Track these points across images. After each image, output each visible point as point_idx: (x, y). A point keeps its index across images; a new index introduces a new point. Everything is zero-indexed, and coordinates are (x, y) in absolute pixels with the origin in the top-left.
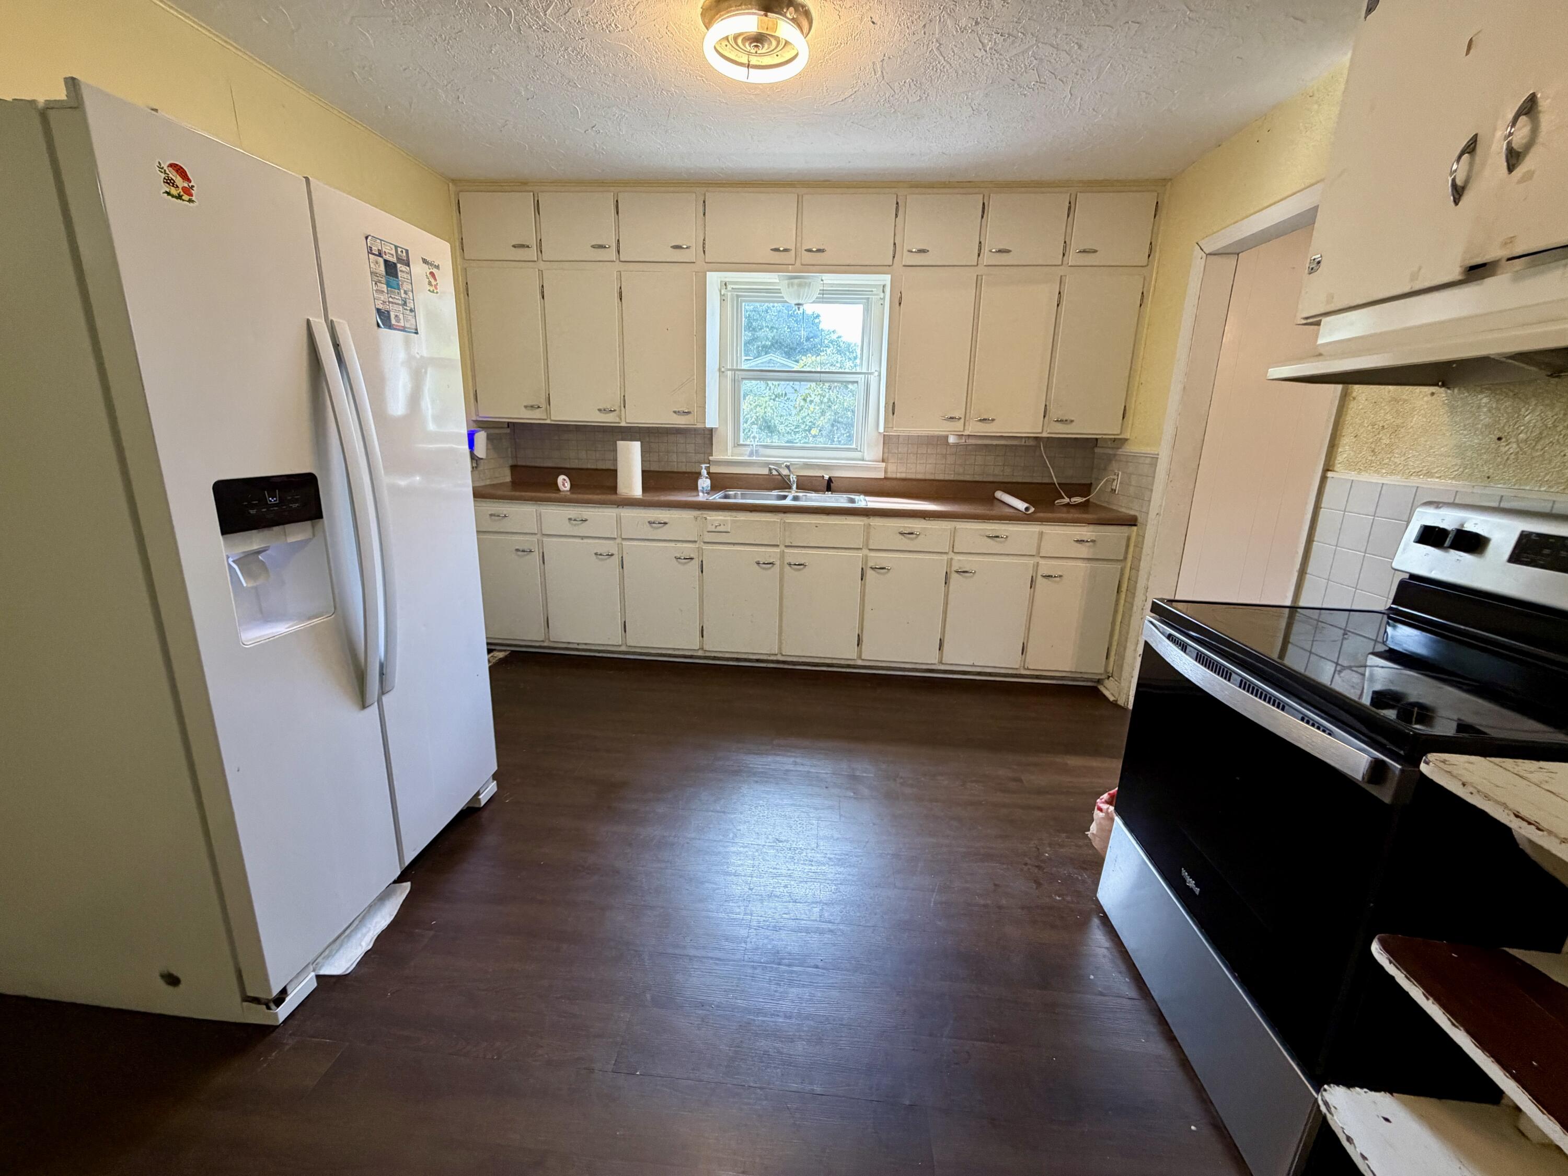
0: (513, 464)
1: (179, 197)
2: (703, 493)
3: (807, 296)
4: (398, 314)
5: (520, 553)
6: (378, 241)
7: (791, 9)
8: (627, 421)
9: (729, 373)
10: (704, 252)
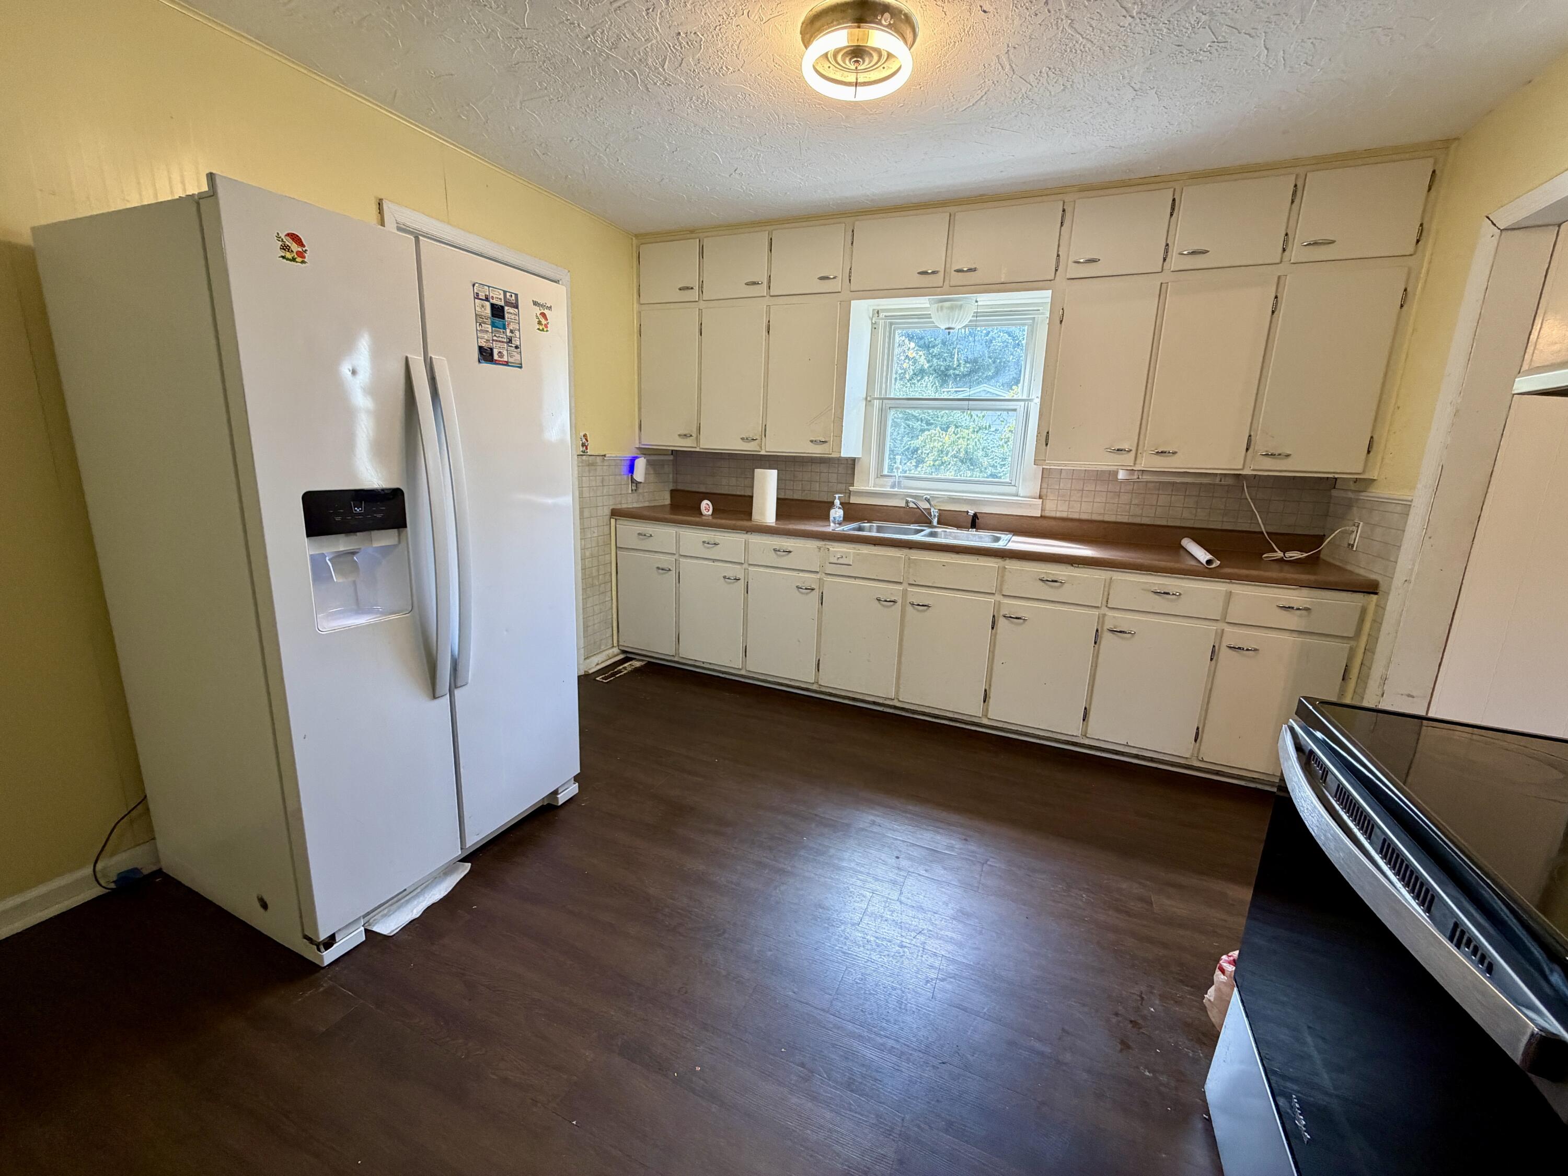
0: (674, 488)
1: (293, 260)
2: (835, 523)
3: (957, 320)
4: (502, 351)
5: (661, 571)
6: (487, 288)
7: (887, 15)
8: (767, 450)
9: (876, 403)
10: (850, 280)
